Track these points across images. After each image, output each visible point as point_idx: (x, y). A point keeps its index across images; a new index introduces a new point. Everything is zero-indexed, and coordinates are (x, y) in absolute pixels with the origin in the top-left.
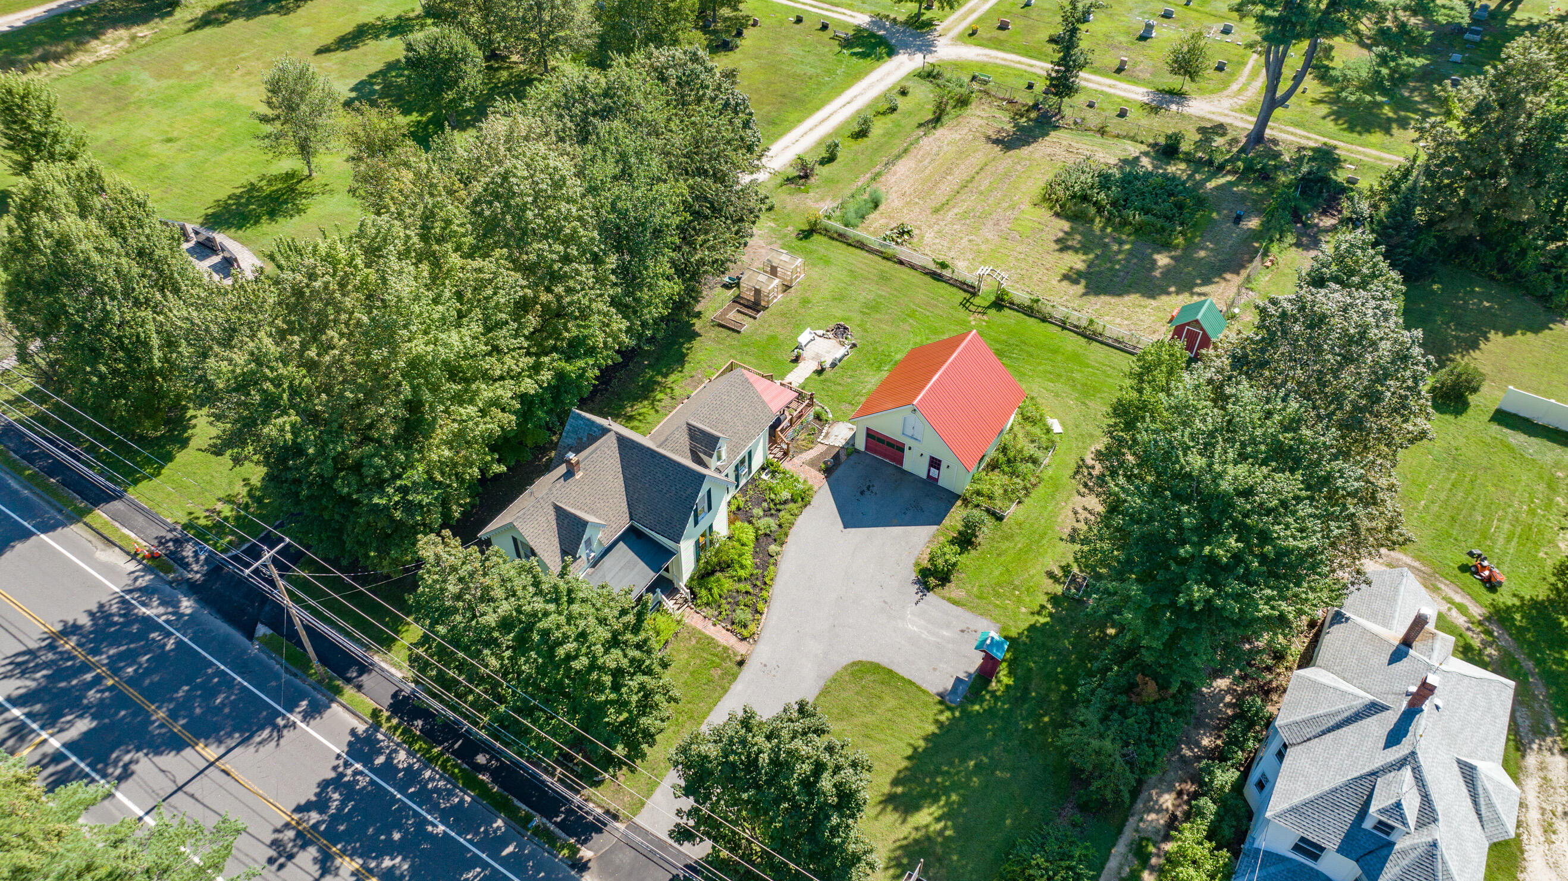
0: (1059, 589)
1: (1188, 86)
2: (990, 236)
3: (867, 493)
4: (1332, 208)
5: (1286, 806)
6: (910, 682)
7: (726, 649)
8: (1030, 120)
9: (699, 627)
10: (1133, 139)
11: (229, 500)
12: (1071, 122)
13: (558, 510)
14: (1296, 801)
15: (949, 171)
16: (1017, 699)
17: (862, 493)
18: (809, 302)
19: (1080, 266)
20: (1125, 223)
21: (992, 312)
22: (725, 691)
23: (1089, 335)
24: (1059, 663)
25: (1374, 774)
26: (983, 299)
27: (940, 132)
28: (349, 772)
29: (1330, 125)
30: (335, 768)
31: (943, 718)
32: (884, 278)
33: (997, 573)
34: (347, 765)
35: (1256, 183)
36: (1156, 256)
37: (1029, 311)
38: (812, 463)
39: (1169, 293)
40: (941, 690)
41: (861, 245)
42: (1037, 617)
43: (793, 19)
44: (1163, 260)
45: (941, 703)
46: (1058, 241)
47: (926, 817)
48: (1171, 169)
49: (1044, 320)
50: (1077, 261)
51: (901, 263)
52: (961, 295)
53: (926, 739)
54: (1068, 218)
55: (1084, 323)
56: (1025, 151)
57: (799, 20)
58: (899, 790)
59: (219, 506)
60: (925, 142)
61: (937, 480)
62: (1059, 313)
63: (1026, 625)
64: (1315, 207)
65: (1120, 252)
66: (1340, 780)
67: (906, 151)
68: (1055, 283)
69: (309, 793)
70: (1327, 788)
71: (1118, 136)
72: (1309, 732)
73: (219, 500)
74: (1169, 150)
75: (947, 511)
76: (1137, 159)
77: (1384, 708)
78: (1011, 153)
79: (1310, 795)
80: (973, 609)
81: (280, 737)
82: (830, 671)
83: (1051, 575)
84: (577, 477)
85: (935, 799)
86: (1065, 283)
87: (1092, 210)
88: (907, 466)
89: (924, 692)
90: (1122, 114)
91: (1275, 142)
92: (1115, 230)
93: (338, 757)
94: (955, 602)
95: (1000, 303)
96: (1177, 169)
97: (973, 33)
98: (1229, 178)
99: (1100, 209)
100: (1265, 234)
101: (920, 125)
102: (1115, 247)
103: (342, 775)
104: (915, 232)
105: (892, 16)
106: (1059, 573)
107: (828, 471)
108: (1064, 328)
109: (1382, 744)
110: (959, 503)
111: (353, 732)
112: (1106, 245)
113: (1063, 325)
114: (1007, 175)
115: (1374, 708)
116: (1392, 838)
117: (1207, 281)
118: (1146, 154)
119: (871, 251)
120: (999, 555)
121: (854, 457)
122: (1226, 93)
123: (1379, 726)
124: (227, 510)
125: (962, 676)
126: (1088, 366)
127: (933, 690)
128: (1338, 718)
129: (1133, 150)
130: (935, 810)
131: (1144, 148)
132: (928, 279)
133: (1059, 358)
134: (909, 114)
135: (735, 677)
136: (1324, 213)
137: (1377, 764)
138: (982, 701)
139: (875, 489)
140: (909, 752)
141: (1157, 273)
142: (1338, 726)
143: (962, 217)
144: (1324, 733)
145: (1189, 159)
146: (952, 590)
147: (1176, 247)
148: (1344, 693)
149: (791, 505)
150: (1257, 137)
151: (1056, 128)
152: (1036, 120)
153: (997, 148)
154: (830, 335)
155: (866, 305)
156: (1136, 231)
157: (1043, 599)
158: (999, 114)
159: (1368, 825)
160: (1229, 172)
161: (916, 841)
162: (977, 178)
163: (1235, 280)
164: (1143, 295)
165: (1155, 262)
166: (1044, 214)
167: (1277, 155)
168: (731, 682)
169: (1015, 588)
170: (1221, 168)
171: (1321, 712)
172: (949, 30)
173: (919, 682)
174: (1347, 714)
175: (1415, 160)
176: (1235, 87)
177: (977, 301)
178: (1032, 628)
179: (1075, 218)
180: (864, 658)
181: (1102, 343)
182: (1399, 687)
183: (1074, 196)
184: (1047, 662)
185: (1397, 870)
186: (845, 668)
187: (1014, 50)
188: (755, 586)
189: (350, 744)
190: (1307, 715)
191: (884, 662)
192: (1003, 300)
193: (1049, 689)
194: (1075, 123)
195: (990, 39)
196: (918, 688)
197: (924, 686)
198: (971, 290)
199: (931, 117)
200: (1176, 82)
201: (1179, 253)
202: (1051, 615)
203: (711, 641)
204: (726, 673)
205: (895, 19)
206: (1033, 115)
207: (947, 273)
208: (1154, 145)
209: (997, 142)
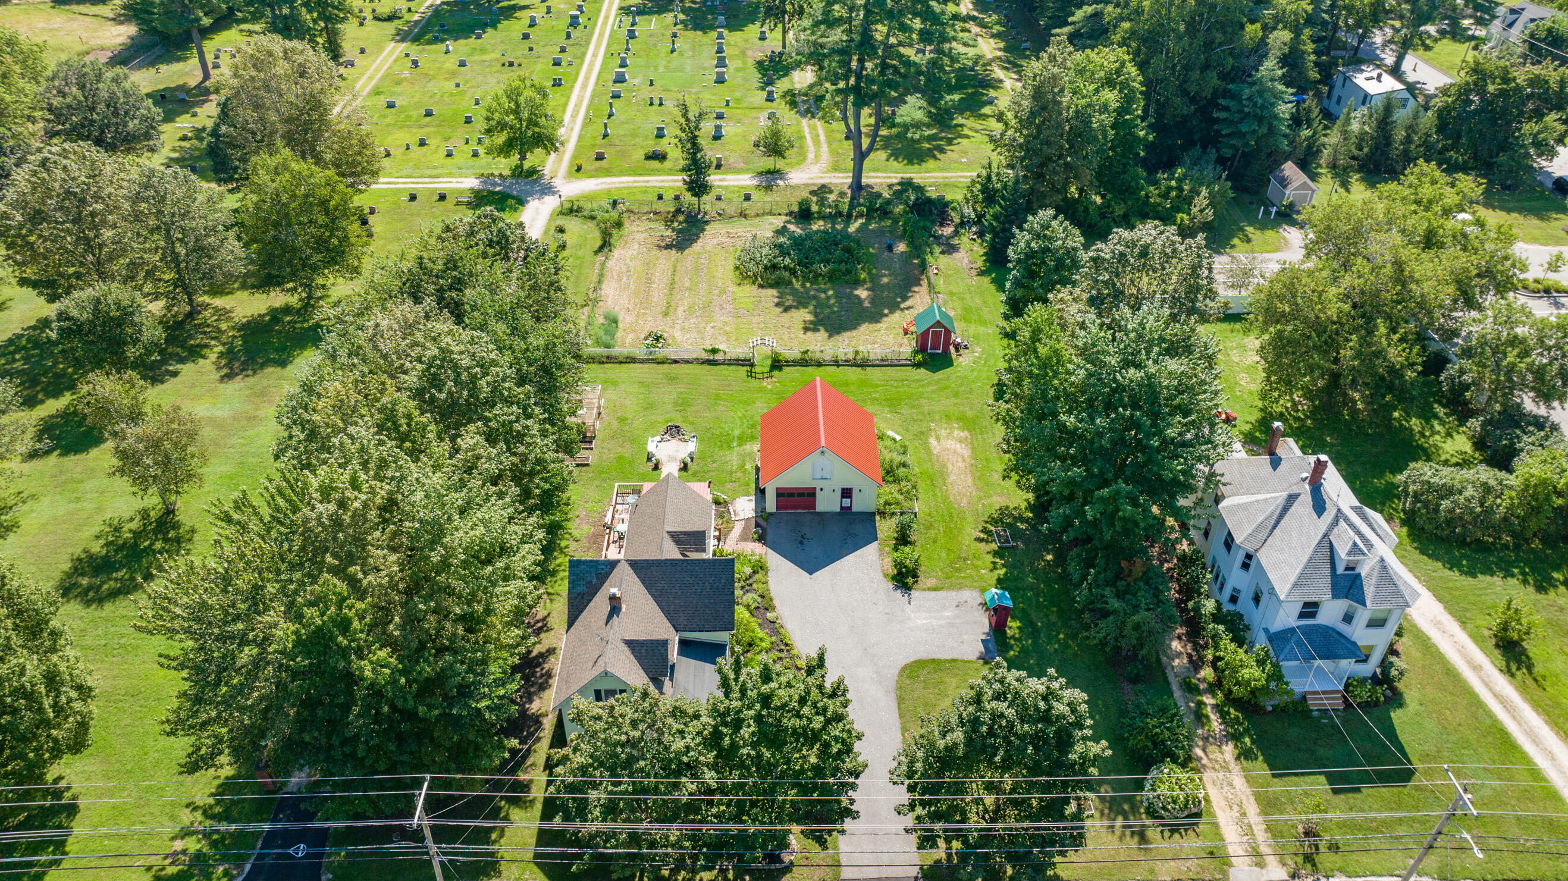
0: (994, 546)
1: (780, 164)
2: (725, 318)
3: (805, 541)
4: (944, 219)
5: (1289, 586)
6: (954, 661)
8: (680, 223)
10: (771, 213)
11: (185, 833)
12: (714, 214)
13: (630, 643)
14: (1293, 579)
15: (649, 281)
16: (1032, 633)
17: (801, 543)
18: (626, 419)
19: (810, 317)
20: (817, 275)
21: (776, 373)
23: (861, 363)
24: (1037, 595)
25: (1325, 535)
26: (762, 366)
27: (616, 253)
29: (893, 163)
32: (672, 379)
33: (944, 555)
35: (881, 219)
36: (856, 292)
37: (804, 362)
38: (743, 538)
40: (978, 654)
41: (631, 360)
42: (996, 572)
43: (407, 198)
44: (863, 293)
45: (985, 663)
46: (777, 305)
48: (815, 227)
49: (819, 364)
50: (804, 315)
51: (675, 362)
52: (743, 371)
54: (771, 286)
55: (851, 356)
56: (697, 247)
57: (413, 198)
59: (178, 845)
60: (610, 264)
61: (850, 508)
62: (828, 357)
64: (933, 222)
65: (828, 298)
66: (1309, 552)
67: (601, 275)
70: (1305, 560)
71: (757, 215)
72: (1262, 535)
73: (173, 839)
74: (804, 214)
75: (875, 527)
76: (784, 227)
77: (1297, 495)
78: (687, 252)
79: (1298, 571)
80: (951, 588)
83: (980, 540)
84: (624, 609)
86: (809, 334)
87: (786, 274)
88: (820, 507)
89: (969, 662)
90: (748, 198)
91: (868, 186)
92: (812, 283)
94: (935, 589)
95: (777, 364)
96: (818, 225)
97: (579, 169)
98: (860, 221)
99: (793, 273)
100: (917, 250)
101: (596, 253)
102: (823, 296)
104: (665, 335)
105: (496, 173)
106: (982, 535)
107: (761, 539)
108: (838, 366)
109: (1315, 516)
110: (877, 518)
112: (815, 297)
113: (836, 363)
114: (697, 270)
115: (1292, 499)
116: (1357, 571)
117: (905, 298)
118: (789, 222)
119: (642, 362)
120: (935, 542)
121: (771, 519)
122: (808, 161)
123: (1304, 505)
124: (193, 845)
125: (984, 637)
126: (877, 386)
127: (974, 657)
128: (1275, 517)
129: (779, 222)
131: (784, 218)
132: (706, 367)
133: (852, 388)
134: (580, 246)
136: (942, 225)
137: (1323, 529)
138: (1011, 648)
139: (808, 536)
141: (867, 304)
142: (1277, 522)
143: (690, 311)
144: (1272, 531)
145: (823, 217)
146: (924, 581)
147: (864, 282)
148: (1265, 500)
149: (757, 576)
150: (857, 186)
151: (707, 222)
152: (686, 221)
153: (673, 252)
154: (667, 437)
155: (675, 404)
156: (830, 278)
157: (990, 558)
158: (651, 225)
159: (1340, 570)
160: (857, 217)
162: (677, 278)
163: (923, 290)
164: (870, 322)
165: (858, 297)
166: (749, 291)
167: (879, 195)
169: (965, 559)
170: (849, 216)
171: (1260, 519)
172: (556, 171)
173: (960, 657)
174: (1278, 511)
175: (990, 165)
176: (811, 156)
177: (757, 369)
179: (776, 284)
180: (907, 661)
181: (873, 366)
182: (1295, 479)
183: (766, 268)
184: (1029, 599)
185: (1372, 588)
186: (900, 675)
187: (622, 174)
188: (781, 651)
190: (1254, 526)
191: (923, 656)
192: (779, 361)
193: (1047, 616)
194: (720, 215)
195: (596, 170)
196: (963, 661)
197: (966, 658)
198: (747, 363)
199: (599, 243)
200: (769, 163)
201: (868, 285)
202: (1003, 566)
205: (501, 175)
206: (681, 218)
207: (719, 357)
208: (790, 214)
209: (668, 247)
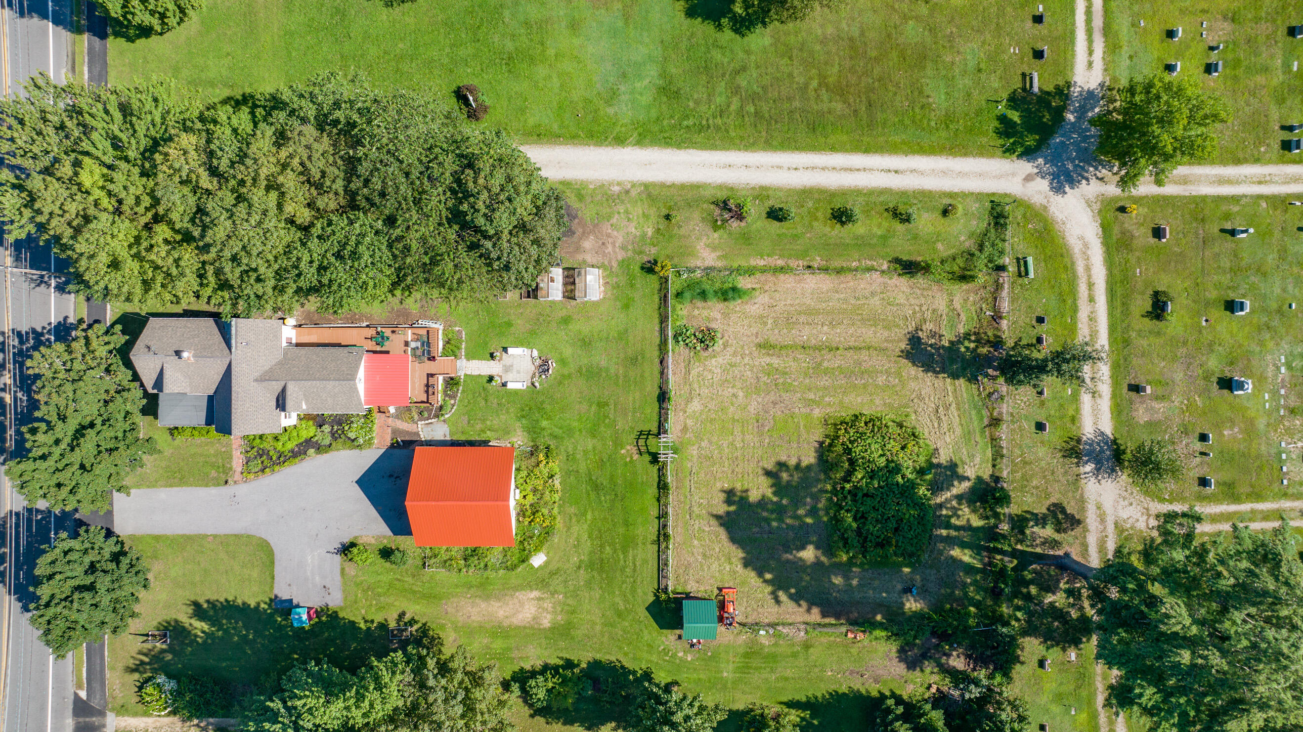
0: (392, 625)
2: (752, 406)
3: (393, 479)
4: (975, 663)
6: (273, 578)
7: (231, 469)
9: (234, 446)
10: (998, 456)
12: (991, 389)
15: (836, 323)
17: (391, 476)
18: (567, 323)
19: (753, 496)
21: (646, 458)
22: (207, 486)
23: (662, 539)
26: (655, 445)
27: (897, 281)
28: (47, 336)
30: (44, 328)
31: (263, 605)
32: (633, 359)
34: (49, 332)
36: (810, 547)
38: (395, 430)
39: (760, 574)
40: (279, 594)
41: (664, 317)
42: (362, 621)
44: (808, 553)
45: (271, 600)
46: (780, 464)
47: (200, 627)
50: (759, 491)
51: (662, 362)
52: (652, 426)
53: (244, 603)
58: (205, 606)
60: (871, 277)
63: (352, 619)
68: (719, 485)
69: (24, 329)
71: (994, 440)
78: (904, 361)
80: (344, 584)
81: (39, 285)
82: (252, 532)
83: (402, 614)
84: (189, 361)
85: (213, 625)
86: (722, 495)
89: (272, 587)
93: (50, 324)
94: (342, 573)
97: (1124, 210)
101: (896, 259)
102: (802, 512)
103: (42, 334)
104: (716, 348)
106: (406, 618)
107: (393, 447)
108: (658, 518)
111: (66, 318)
112: (800, 503)
114: (863, 374)
117: (798, 597)
119: (662, 331)
126: (625, 553)
127: (276, 591)
130: (206, 627)
131: (985, 475)
134: (911, 238)
135: (218, 485)
140: (230, 598)
141: (785, 557)
143: (767, 371)
152: (976, 356)
153: (903, 346)
154: (538, 362)
157: (378, 618)
158: (967, 318)
161: (184, 628)
162: (841, 352)
165: (801, 549)
166: (814, 431)
168: (214, 485)
169: (377, 600)
170: (993, 549)
173: (276, 580)
177: (651, 441)
178: (353, 623)
179: (823, 462)
180: (272, 544)
181: (658, 551)
184: (333, 640)
186: (259, 538)
188: (279, 458)
189: (59, 323)
191: (278, 556)
194: (992, 393)
195: (1122, 232)
196: (272, 583)
197: (276, 585)
198: (660, 430)
201: (827, 561)
202: (369, 628)
203: (230, 457)
204: (216, 479)
209: (914, 340)
